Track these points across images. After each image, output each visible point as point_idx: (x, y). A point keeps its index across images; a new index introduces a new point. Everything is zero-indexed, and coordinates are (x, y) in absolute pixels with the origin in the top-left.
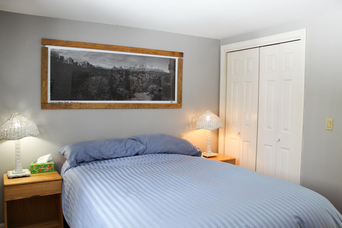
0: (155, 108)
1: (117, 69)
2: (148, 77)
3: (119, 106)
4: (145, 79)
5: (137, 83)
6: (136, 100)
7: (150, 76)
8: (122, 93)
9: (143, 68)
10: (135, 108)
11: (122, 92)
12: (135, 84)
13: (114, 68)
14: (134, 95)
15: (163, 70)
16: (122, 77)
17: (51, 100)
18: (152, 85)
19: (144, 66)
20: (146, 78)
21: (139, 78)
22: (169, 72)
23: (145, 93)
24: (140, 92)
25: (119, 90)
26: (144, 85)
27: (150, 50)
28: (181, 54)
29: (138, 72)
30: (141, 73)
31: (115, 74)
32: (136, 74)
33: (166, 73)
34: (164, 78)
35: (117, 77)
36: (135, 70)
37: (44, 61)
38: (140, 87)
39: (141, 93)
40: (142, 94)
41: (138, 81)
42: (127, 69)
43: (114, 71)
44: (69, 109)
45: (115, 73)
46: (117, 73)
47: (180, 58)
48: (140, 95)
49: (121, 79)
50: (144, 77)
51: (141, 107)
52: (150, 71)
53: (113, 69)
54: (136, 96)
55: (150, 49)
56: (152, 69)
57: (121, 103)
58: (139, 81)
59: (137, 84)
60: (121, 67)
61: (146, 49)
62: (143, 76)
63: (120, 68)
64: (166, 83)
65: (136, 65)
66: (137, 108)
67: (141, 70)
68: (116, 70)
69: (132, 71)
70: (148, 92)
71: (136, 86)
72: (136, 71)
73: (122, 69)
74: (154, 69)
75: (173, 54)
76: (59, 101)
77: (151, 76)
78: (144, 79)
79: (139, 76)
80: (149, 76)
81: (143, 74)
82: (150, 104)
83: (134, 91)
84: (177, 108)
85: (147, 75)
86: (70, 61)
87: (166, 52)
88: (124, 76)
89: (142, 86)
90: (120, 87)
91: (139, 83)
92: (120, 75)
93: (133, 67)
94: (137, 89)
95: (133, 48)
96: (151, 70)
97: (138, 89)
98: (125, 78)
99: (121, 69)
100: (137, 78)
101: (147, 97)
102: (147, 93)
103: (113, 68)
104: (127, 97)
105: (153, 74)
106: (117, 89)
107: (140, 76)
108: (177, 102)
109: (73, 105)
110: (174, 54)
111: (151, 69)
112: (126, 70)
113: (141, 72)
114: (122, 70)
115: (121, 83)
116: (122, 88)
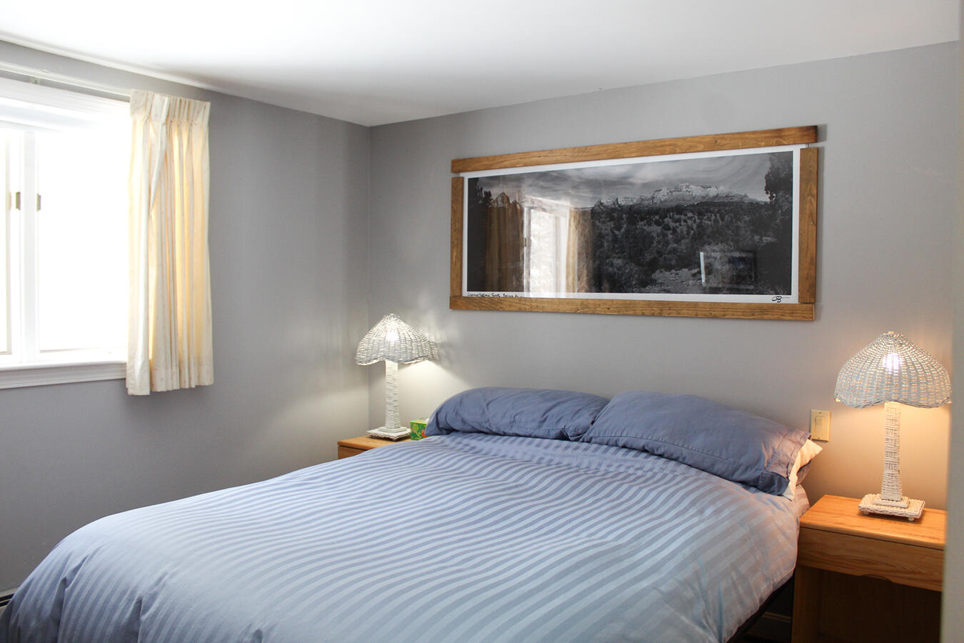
0: (715, 317)
1: (605, 207)
2: (695, 222)
3: (609, 309)
4: (685, 229)
5: (662, 243)
6: (659, 292)
7: (701, 219)
8: (620, 272)
9: (677, 196)
10: (653, 315)
11: (619, 269)
12: (655, 245)
13: (599, 206)
14: (653, 276)
15: (745, 196)
16: (619, 228)
17: (469, 290)
18: (709, 244)
19: (681, 191)
20: (688, 227)
21: (667, 228)
22: (768, 200)
23: (686, 270)
24: (669, 268)
25: (612, 265)
26: (684, 247)
27: (696, 139)
28: (814, 133)
29: (664, 209)
30: (673, 212)
31: (601, 220)
32: (657, 217)
33: (758, 203)
34: (749, 221)
35: (606, 229)
36: (656, 203)
37: (455, 208)
38: (670, 252)
39: (673, 271)
40: (677, 274)
41: (665, 236)
42: (632, 203)
43: (599, 213)
44: (498, 310)
45: (601, 218)
46: (606, 218)
47: (812, 145)
48: (669, 276)
49: (616, 232)
50: (682, 223)
51: (669, 311)
52: (701, 204)
53: (597, 208)
54: (659, 279)
55: (697, 137)
56: (707, 195)
57: (612, 300)
58: (667, 235)
59: (660, 246)
60: (617, 200)
61: (685, 139)
62: (679, 221)
63: (614, 204)
64: (757, 238)
65: (656, 191)
66: (657, 316)
67: (674, 204)
68: (603, 212)
69: (646, 209)
70: (695, 268)
71: (658, 252)
72: (657, 206)
73: (619, 206)
74: (715, 194)
75: (778, 136)
76: (482, 293)
77: (705, 217)
78: (682, 228)
79: (666, 220)
80: (696, 217)
81: (677, 214)
82: (696, 305)
83: (653, 266)
84: (796, 320)
85: (690, 215)
86: (503, 201)
87: (752, 136)
88: (625, 225)
89: (675, 250)
90: (615, 255)
91: (667, 243)
92: (614, 224)
93: (649, 196)
94: (661, 259)
95: (644, 142)
96: (705, 200)
97: (665, 258)
98: (628, 231)
99: (617, 206)
100: (660, 227)
101: (691, 282)
102: (690, 270)
103: (595, 206)
104: (634, 283)
105: (711, 212)
106: (607, 261)
107: (670, 220)
108: (799, 302)
109: (505, 303)
110: (781, 137)
111: (703, 197)
112: (631, 208)
113: (672, 208)
114: (619, 208)
115: (616, 245)
116: (619, 258)
